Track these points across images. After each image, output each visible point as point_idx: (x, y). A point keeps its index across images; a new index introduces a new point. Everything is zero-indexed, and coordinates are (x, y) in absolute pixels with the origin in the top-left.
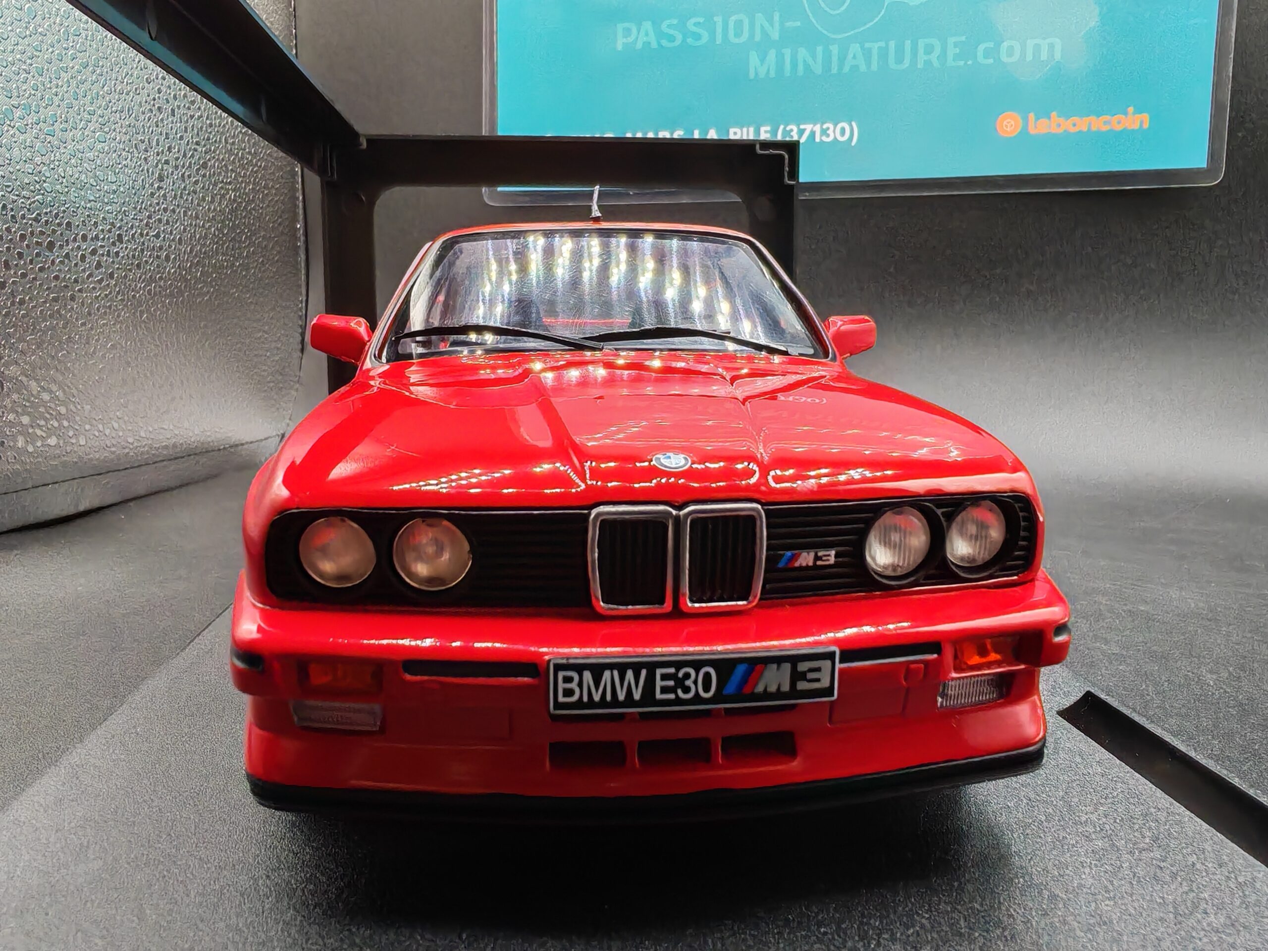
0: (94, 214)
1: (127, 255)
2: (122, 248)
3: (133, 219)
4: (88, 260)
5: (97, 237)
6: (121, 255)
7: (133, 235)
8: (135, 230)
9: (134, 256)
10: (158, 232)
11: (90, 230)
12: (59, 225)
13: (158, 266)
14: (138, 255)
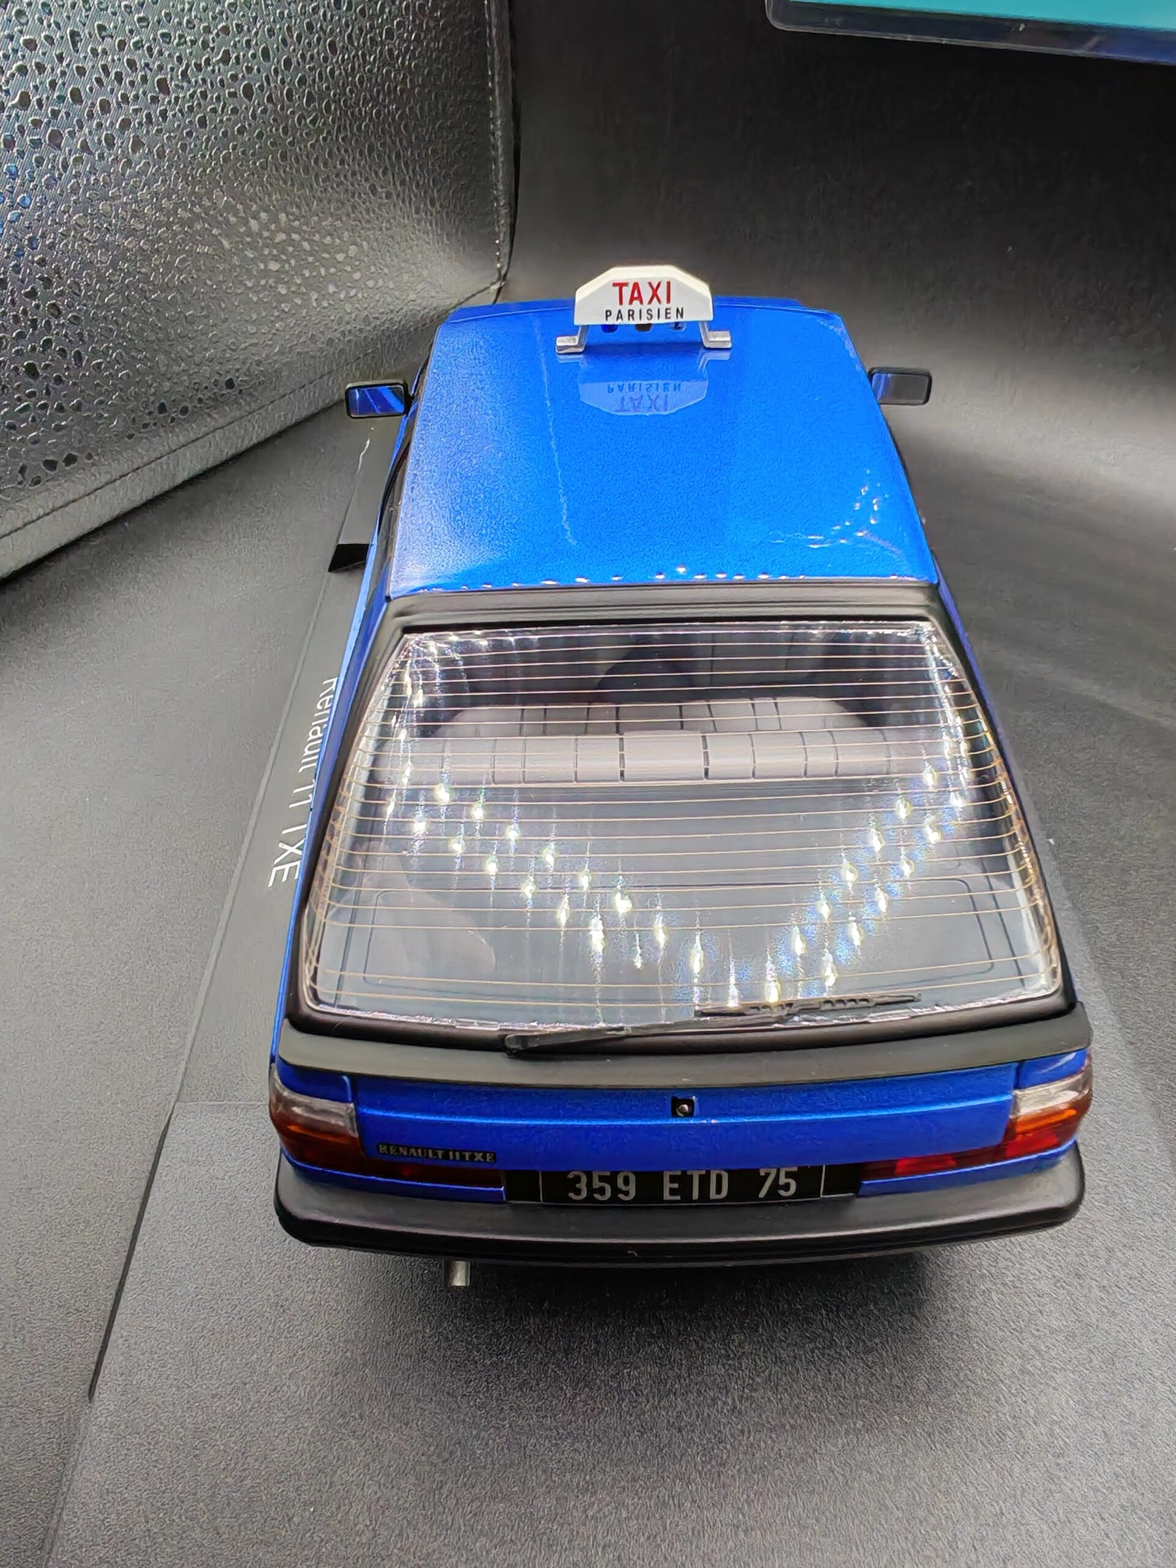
0: (113, 60)
1: (181, 111)
2: (169, 102)
3: (178, 45)
4: (118, 142)
5: (125, 97)
6: (170, 114)
7: (184, 73)
8: (185, 62)
9: (191, 108)
10: (227, 53)
11: (112, 90)
12: (61, 99)
13: (235, 111)
14: (199, 105)
